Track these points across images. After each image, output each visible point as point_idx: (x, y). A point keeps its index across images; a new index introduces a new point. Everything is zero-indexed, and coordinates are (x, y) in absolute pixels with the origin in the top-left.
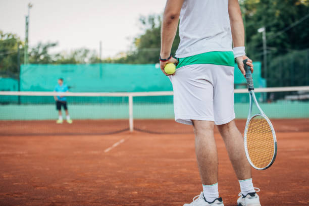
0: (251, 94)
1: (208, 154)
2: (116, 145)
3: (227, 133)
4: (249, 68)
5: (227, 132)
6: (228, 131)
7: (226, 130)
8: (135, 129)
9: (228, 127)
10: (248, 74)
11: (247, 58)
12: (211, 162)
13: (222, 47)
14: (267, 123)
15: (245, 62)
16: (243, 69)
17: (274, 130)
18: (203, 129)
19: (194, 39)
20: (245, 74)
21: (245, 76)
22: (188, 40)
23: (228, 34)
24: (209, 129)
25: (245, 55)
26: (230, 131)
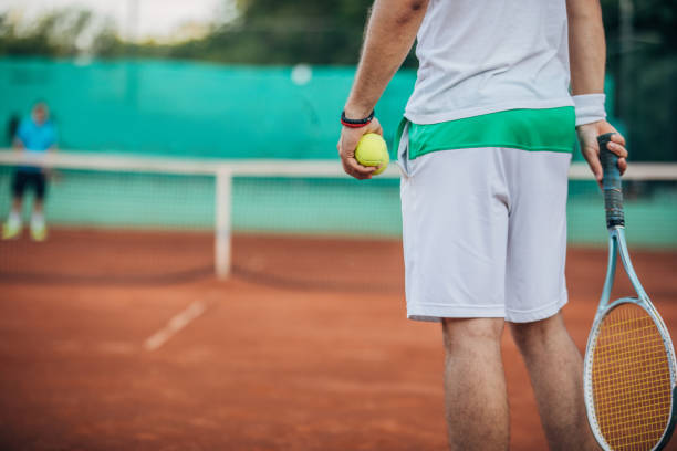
0: (615, 238)
1: (482, 411)
2: (178, 322)
3: (538, 348)
4: (615, 159)
5: (539, 344)
6: (544, 342)
7: (535, 339)
8: (235, 269)
9: (543, 331)
10: (610, 176)
11: (610, 129)
12: (489, 432)
13: (539, 97)
14: (655, 329)
15: (604, 140)
16: (595, 160)
17: (672, 352)
18: (472, 335)
19: (454, 73)
20: (600, 177)
21: (601, 182)
22: (440, 75)
23: (559, 56)
24: (489, 336)
25: (604, 119)
26: (549, 342)
